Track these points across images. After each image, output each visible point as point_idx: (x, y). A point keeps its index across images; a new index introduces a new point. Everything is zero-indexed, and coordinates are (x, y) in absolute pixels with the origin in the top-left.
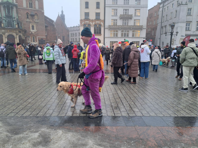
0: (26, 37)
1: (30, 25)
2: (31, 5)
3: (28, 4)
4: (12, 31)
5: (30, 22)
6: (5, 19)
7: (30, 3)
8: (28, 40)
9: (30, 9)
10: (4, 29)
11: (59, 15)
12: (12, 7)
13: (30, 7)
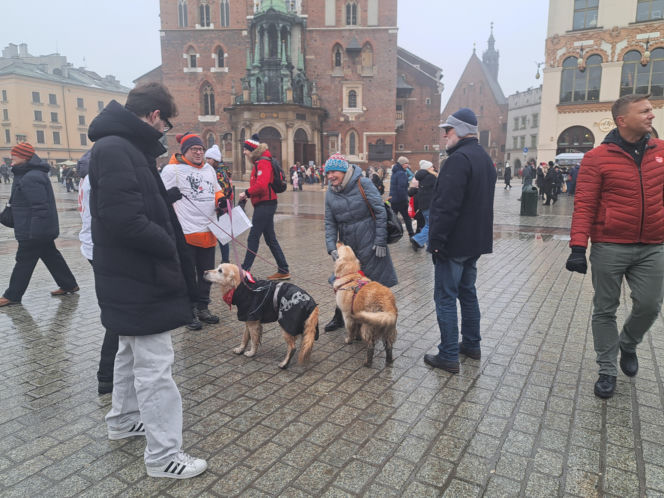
0: (328, 136)
1: (344, 89)
2: (352, 14)
3: (340, 11)
4: (275, 115)
5: (344, 79)
6: (256, 72)
7: (348, 7)
8: (333, 146)
9: (348, 27)
10: (249, 110)
11: (474, 55)
12: (284, 27)
13: (348, 23)
